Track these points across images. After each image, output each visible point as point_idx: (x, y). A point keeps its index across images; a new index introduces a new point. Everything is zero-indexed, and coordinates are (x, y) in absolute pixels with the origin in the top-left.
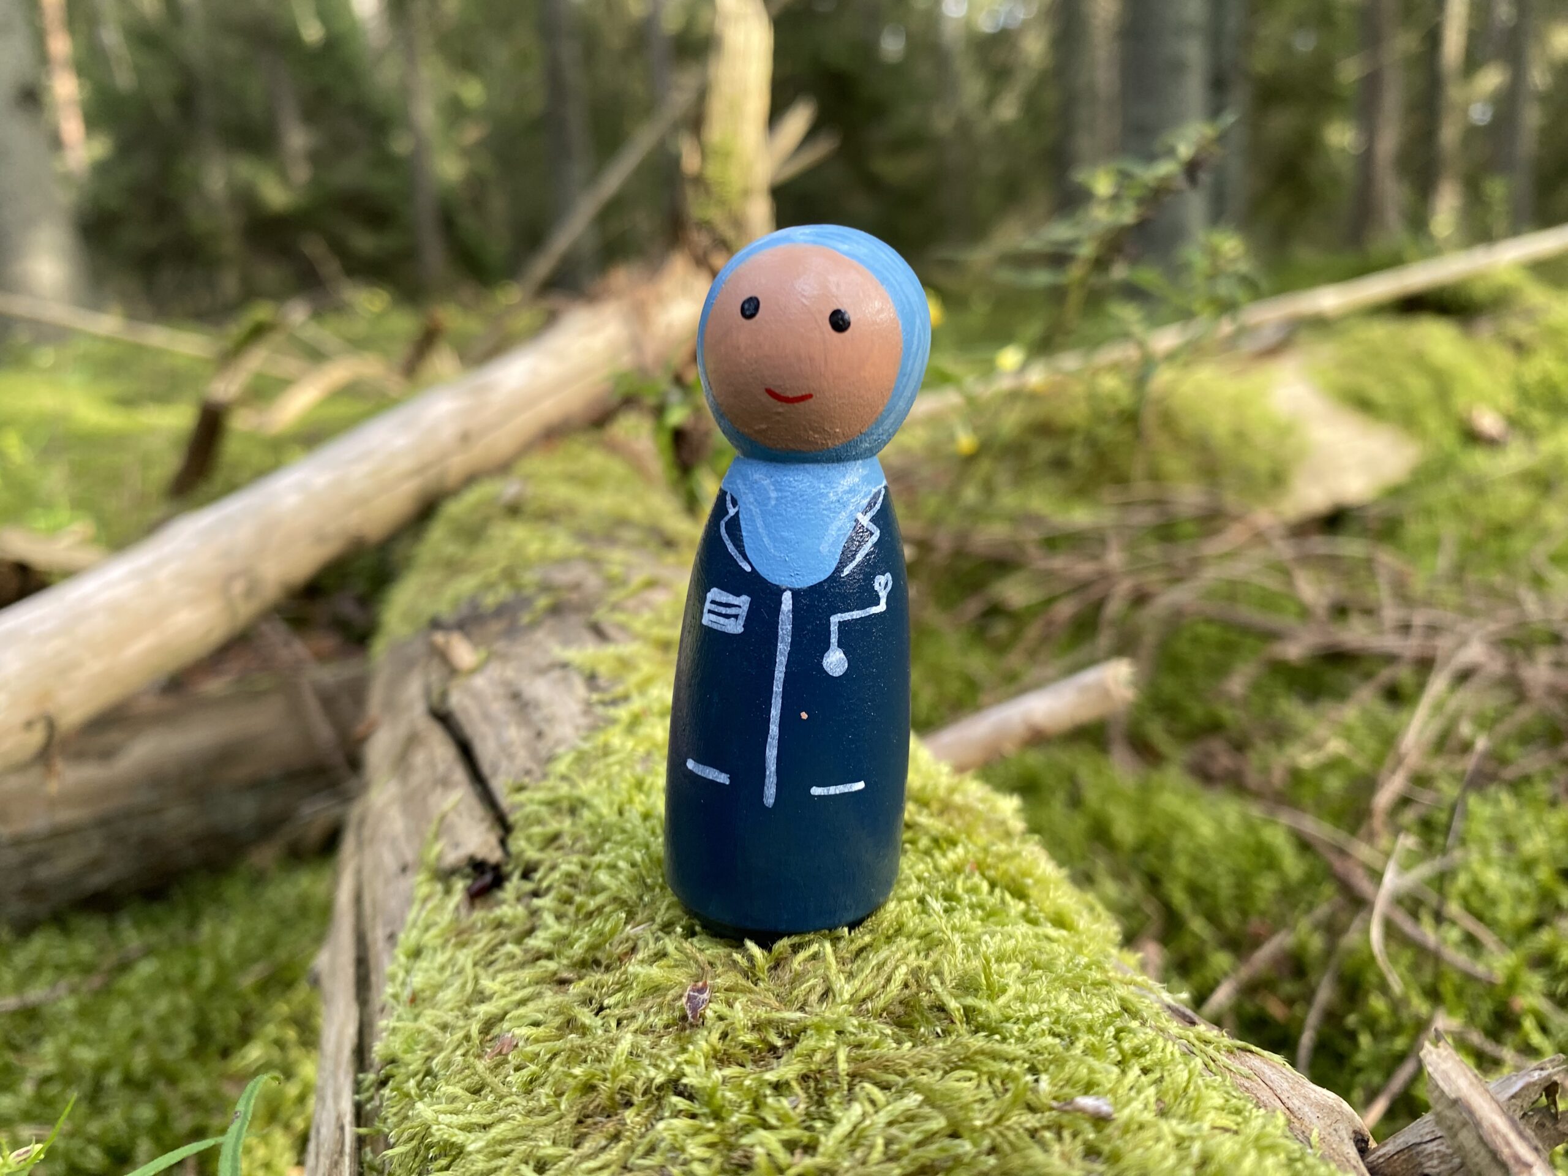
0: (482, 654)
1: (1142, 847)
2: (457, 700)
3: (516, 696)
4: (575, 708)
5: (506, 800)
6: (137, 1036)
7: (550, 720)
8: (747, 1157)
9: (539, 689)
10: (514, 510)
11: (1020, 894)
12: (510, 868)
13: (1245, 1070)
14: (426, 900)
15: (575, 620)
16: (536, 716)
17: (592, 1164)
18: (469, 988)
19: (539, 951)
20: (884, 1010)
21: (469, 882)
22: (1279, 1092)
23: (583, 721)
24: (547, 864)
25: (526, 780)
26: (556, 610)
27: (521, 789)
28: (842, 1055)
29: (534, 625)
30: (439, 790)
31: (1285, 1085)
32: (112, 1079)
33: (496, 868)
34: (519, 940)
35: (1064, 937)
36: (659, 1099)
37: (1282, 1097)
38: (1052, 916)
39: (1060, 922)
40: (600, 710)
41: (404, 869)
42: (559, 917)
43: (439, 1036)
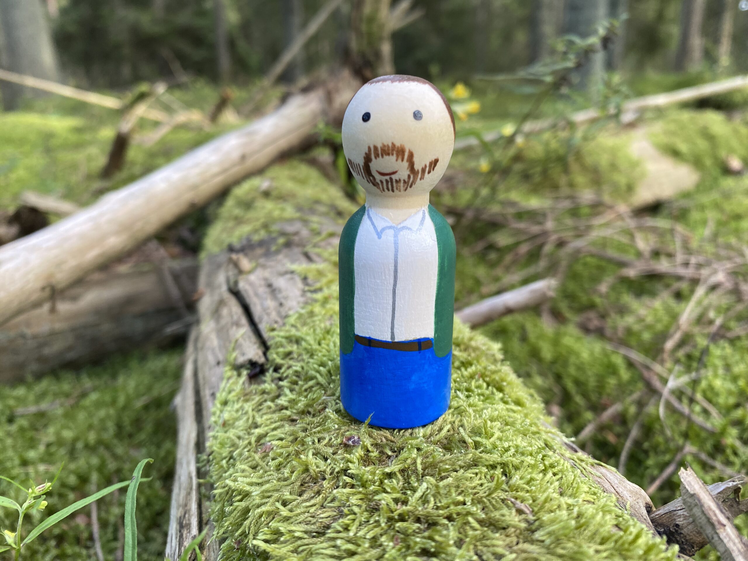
0: (254, 264)
1: (554, 362)
2: (242, 285)
3: (270, 286)
4: (298, 293)
5: (266, 335)
6: (90, 427)
7: (286, 298)
8: (377, 505)
9: (281, 283)
10: (266, 194)
11: (500, 389)
12: (268, 366)
13: (598, 474)
14: (229, 379)
15: (297, 250)
16: (280, 296)
17: (308, 504)
18: (250, 421)
19: (282, 406)
20: (438, 441)
21: (249, 371)
22: (613, 484)
23: (302, 299)
24: (286, 366)
25: (276, 326)
26: (288, 245)
27: (273, 330)
28: (419, 461)
29: (278, 252)
30: (234, 328)
31: (616, 482)
32: (80, 445)
33: (262, 365)
34: (273, 400)
35: (519, 410)
36: (337, 477)
37: (614, 487)
38: (514, 399)
39: (518, 403)
40: (309, 295)
41: (218, 363)
42: (292, 390)
43: (237, 441)
